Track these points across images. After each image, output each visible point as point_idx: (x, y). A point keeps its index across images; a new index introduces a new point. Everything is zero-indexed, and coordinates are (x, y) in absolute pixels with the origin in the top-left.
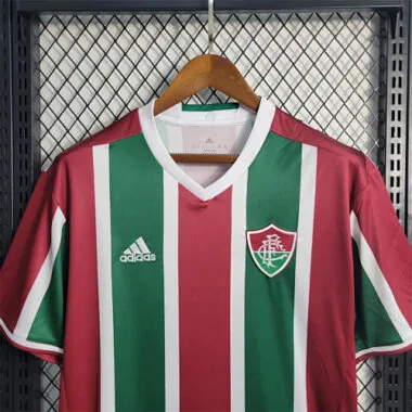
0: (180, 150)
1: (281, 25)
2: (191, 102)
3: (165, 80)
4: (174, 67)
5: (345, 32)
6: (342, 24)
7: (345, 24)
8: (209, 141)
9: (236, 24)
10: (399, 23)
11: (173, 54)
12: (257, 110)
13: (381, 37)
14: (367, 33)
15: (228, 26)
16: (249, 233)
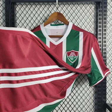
0: (50, 35)
1: (73, 5)
2: (52, 24)
3: (46, 18)
4: (48, 15)
5: (88, 7)
6: (87, 5)
7: (88, 5)
8: (57, 32)
9: (63, 5)
10: (101, 5)
11: (48, 12)
12: (68, 25)
13: (97, 8)
14: (93, 7)
15: (61, 6)
16: (67, 52)
